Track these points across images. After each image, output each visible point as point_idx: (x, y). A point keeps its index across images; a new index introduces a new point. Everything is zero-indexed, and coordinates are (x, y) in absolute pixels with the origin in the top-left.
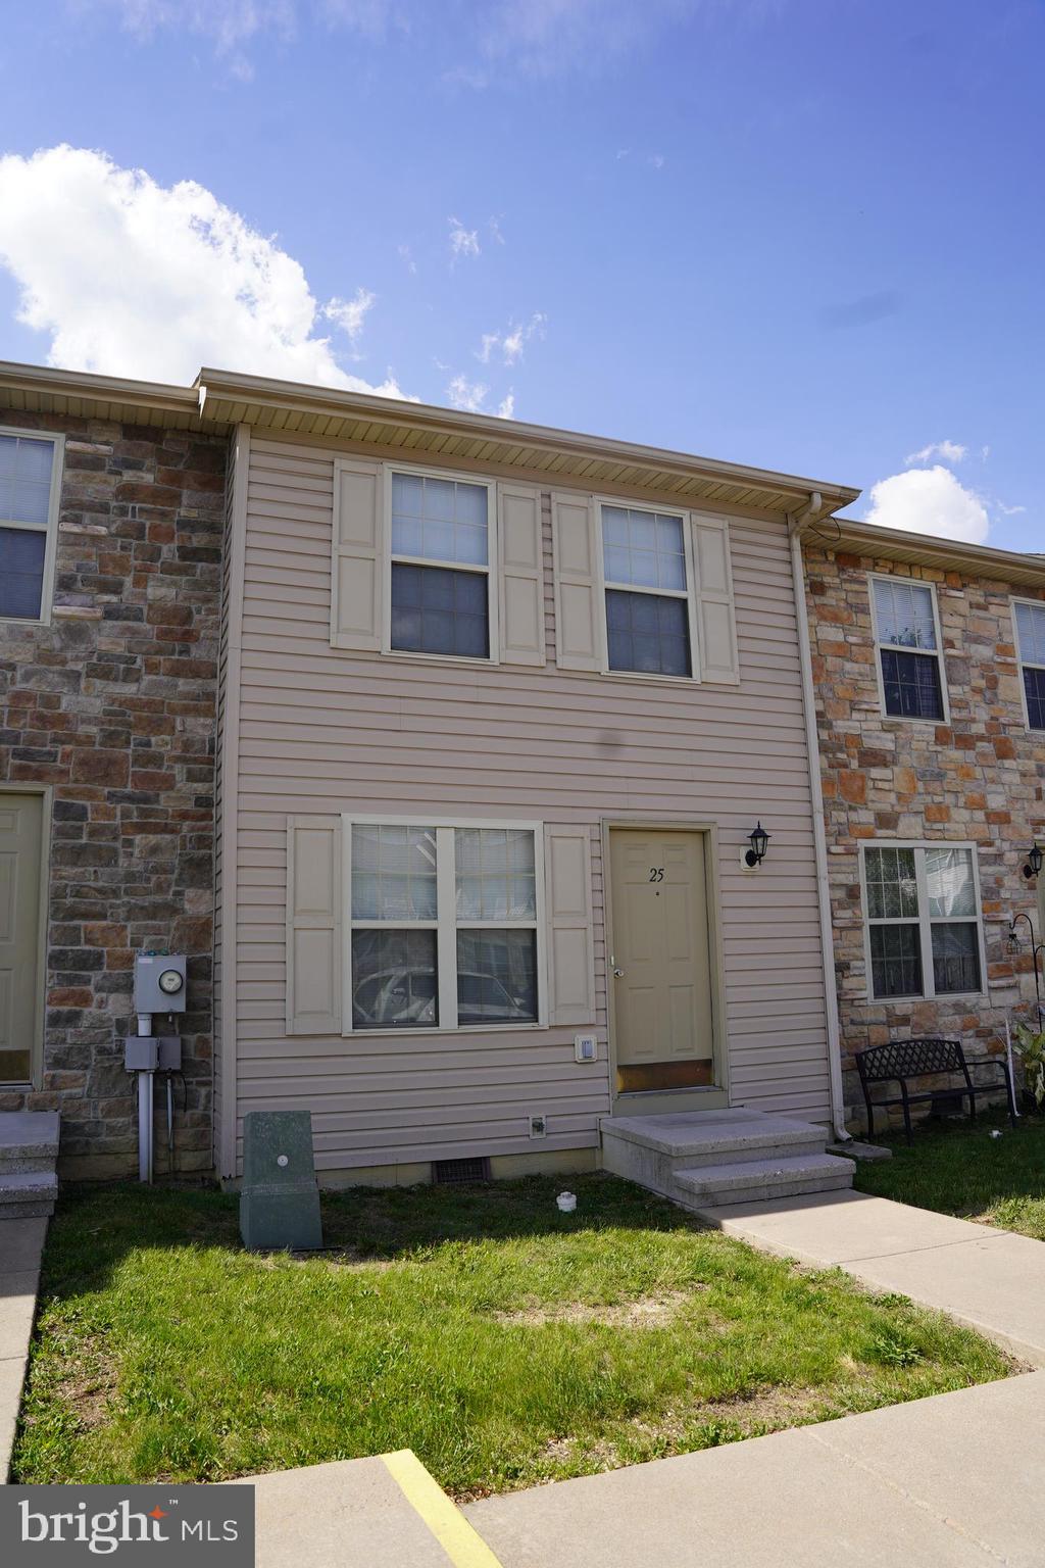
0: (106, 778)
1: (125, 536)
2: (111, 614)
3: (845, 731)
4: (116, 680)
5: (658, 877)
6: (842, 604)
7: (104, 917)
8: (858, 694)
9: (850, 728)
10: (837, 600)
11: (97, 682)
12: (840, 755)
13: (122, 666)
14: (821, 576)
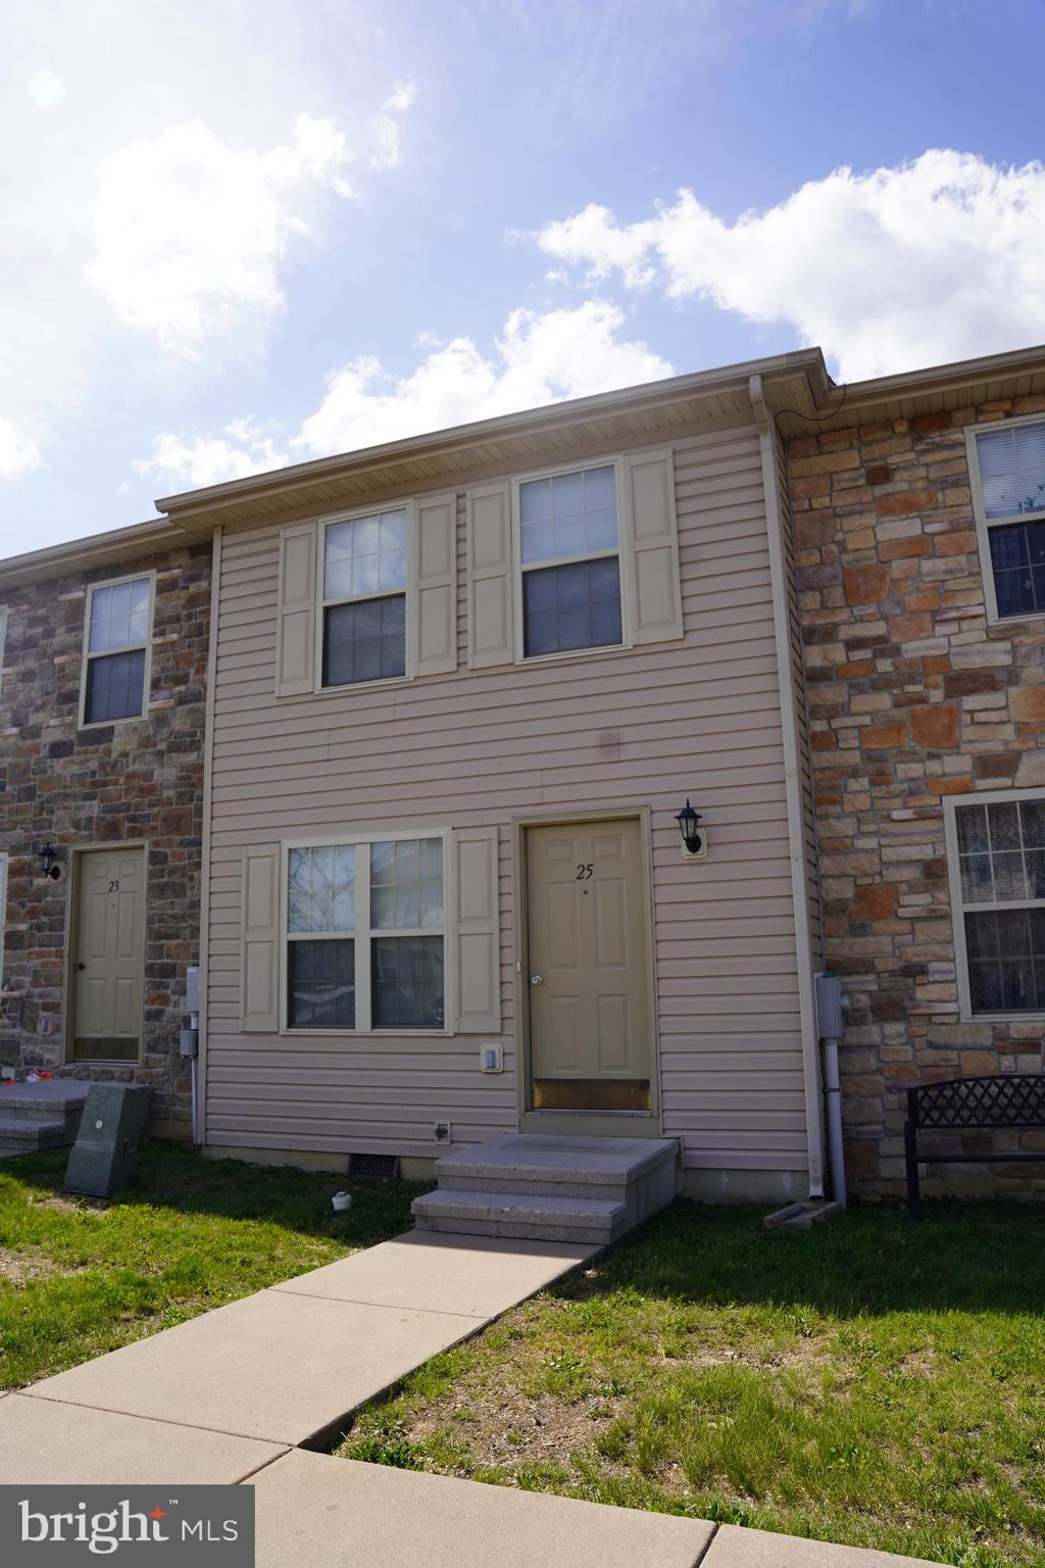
0: (178, 829)
1: (190, 637)
2: (181, 702)
3: (921, 654)
4: (185, 751)
5: (586, 873)
6: (920, 485)
7: (177, 937)
8: (945, 600)
9: (928, 648)
10: (910, 482)
11: (174, 754)
12: (909, 688)
13: (188, 740)
14: (884, 457)
